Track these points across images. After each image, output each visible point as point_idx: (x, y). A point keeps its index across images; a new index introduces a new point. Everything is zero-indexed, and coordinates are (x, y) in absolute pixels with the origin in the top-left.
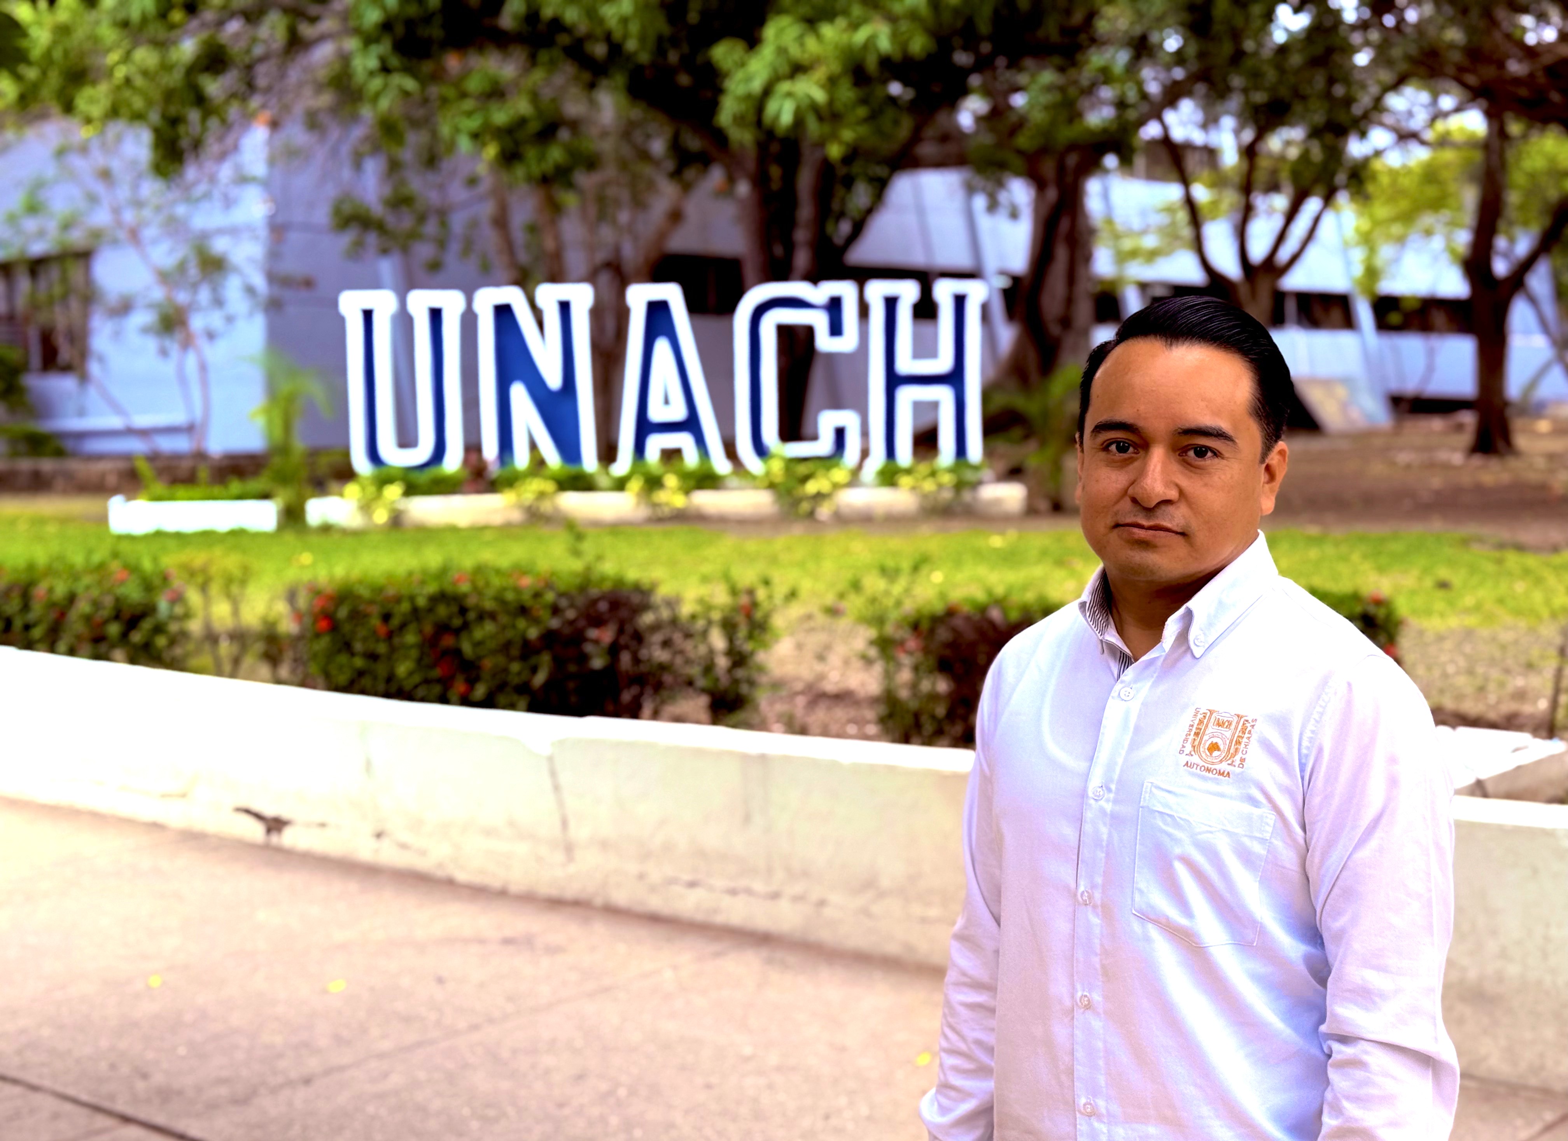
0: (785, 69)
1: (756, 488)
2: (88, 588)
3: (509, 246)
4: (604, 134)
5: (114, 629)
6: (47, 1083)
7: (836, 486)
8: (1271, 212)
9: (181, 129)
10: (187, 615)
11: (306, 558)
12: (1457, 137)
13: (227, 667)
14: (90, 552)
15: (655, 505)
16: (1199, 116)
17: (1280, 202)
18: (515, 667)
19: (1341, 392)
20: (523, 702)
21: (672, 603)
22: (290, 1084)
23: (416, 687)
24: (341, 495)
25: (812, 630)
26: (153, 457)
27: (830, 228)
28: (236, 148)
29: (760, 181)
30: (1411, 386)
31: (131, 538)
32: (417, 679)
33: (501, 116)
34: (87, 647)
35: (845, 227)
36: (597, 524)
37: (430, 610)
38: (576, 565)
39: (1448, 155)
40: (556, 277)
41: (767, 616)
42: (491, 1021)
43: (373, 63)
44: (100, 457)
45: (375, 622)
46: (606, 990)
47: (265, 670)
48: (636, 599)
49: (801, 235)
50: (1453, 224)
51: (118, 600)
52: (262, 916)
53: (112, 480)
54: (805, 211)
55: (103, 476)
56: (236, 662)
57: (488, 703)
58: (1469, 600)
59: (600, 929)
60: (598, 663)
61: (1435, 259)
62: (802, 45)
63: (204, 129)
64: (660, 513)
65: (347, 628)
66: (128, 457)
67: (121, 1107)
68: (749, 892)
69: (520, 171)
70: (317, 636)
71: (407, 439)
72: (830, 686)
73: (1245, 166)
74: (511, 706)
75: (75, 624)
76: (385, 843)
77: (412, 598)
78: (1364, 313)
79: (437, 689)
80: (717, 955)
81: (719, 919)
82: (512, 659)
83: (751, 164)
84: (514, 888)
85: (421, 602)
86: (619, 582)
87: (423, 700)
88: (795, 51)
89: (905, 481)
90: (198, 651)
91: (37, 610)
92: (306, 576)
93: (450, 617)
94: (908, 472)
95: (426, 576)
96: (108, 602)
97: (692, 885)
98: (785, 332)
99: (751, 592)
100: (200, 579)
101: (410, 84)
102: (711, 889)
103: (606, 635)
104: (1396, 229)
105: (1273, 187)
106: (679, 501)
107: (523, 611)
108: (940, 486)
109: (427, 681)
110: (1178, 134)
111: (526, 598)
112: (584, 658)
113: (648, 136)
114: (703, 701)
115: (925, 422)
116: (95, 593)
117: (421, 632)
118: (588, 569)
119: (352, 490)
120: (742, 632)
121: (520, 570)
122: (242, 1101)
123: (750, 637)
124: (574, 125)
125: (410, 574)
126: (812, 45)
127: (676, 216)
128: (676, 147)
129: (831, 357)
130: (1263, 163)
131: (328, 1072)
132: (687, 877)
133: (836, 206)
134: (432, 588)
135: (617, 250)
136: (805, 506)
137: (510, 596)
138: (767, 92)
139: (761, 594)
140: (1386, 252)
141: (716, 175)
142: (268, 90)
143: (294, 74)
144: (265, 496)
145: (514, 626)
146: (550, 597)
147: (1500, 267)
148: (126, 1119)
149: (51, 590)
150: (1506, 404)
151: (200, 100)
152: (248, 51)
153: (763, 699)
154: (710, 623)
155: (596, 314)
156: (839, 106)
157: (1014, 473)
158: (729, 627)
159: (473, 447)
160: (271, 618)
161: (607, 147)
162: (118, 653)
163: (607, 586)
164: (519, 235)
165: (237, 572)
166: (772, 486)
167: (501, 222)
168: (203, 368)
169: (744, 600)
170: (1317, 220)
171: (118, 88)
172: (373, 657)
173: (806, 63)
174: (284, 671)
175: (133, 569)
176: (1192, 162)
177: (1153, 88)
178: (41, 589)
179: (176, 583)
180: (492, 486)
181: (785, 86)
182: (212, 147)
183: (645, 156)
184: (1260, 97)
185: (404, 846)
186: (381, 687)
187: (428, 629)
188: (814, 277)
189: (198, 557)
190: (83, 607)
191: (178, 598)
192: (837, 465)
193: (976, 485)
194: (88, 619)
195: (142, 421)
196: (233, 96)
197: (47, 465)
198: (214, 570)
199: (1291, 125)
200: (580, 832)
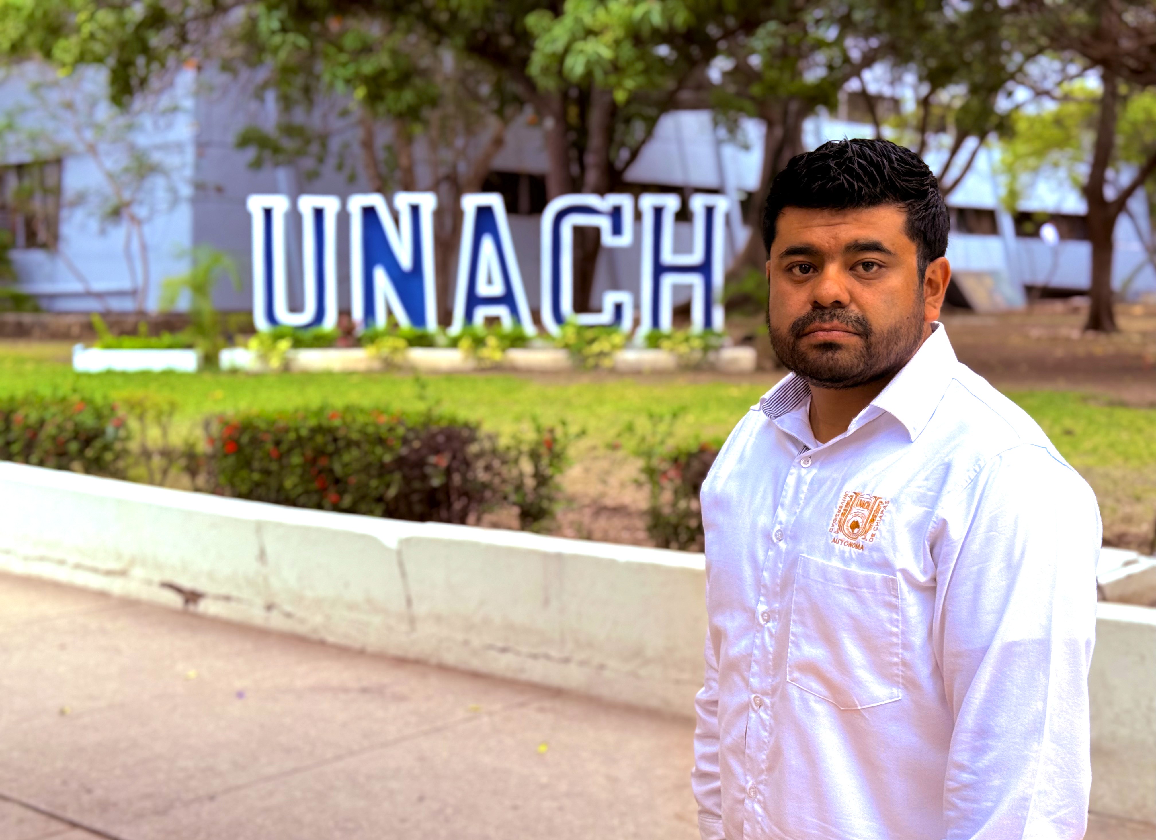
0: (581, 34)
1: (556, 348)
2: (54, 415)
3: (374, 162)
4: (447, 80)
5: (73, 447)
6: (15, 795)
7: (615, 347)
8: (939, 148)
9: (131, 71)
10: (128, 438)
11: (219, 394)
12: (1078, 94)
13: (158, 477)
14: (55, 388)
15: (480, 359)
16: (888, 77)
17: (947, 139)
18: (374, 483)
19: (988, 282)
20: (380, 508)
21: (492, 437)
22: (198, 799)
23: (299, 496)
24: (246, 346)
25: (596, 458)
26: (106, 315)
27: (612, 154)
28: (171, 84)
29: (562, 118)
30: (1040, 279)
31: (89, 376)
32: (300, 490)
33: (368, 67)
34: (53, 460)
35: (625, 154)
36: (436, 372)
37: (311, 438)
38: (421, 407)
39: (1072, 108)
40: (409, 187)
41: (564, 448)
42: (352, 753)
43: (275, 25)
44: (67, 313)
45: (269, 446)
46: (438, 730)
47: (186, 479)
48: (465, 433)
49: (591, 159)
50: (1075, 159)
51: (76, 425)
52: (180, 667)
53: (76, 330)
54: (595, 141)
55: (69, 327)
56: (165, 472)
57: (352, 510)
58: (1087, 445)
59: (434, 681)
60: (436, 482)
61: (1060, 184)
62: (594, 15)
63: (149, 72)
64: (483, 365)
65: (248, 450)
66: (87, 313)
67: (71, 815)
68: (547, 657)
69: (381, 108)
70: (226, 456)
71: (296, 306)
72: (609, 502)
73: (921, 112)
74: (369, 512)
75: (45, 443)
76: (275, 613)
77: (297, 430)
78: (1006, 223)
79: (315, 498)
80: (522, 705)
81: (523, 677)
82: (371, 477)
83: (556, 104)
84: (370, 649)
85: (304, 432)
86: (453, 421)
87: (304, 506)
88: (588, 20)
89: (666, 344)
90: (136, 464)
91: (16, 431)
92: (218, 409)
93: (326, 444)
94: (668, 337)
95: (307, 413)
96: (69, 426)
97: (504, 650)
98: (579, 231)
99: (552, 431)
100: (138, 411)
101: (302, 41)
102: (518, 653)
103: (443, 461)
104: (1032, 162)
105: (942, 129)
106: (497, 356)
107: (381, 441)
108: (692, 349)
109: (307, 492)
110: (873, 88)
111: (383, 432)
112: (425, 478)
113: (478, 82)
114: (516, 511)
115: (682, 300)
116: (59, 419)
117: (303, 455)
118: (430, 410)
119: (254, 343)
120: (545, 461)
121: (379, 411)
122: (162, 812)
123: (551, 465)
124: (424, 73)
125: (296, 411)
126: (601, 14)
127: (498, 142)
128: (498, 89)
129: (612, 251)
130: (936, 111)
131: (228, 790)
132: (500, 644)
133: (617, 137)
134: (313, 422)
135: (454, 167)
136: (591, 362)
137: (371, 430)
138: (567, 50)
139: (559, 433)
140: (1024, 178)
141: (529, 112)
142: (197, 42)
143: (216, 30)
144: (189, 346)
145: (373, 453)
146: (401, 431)
147: (1110, 193)
148: (74, 825)
149: (26, 417)
150: (1111, 293)
151: (145, 50)
152: (182, 13)
153: (558, 509)
154: (520, 453)
155: (438, 215)
156: (622, 62)
157: (747, 340)
158: (535, 456)
159: (345, 312)
160: (191, 441)
161: (448, 90)
162: (76, 464)
163: (444, 424)
164: (382, 155)
165: (166, 407)
166: (567, 346)
167: (368, 144)
168: (144, 248)
169: (547, 436)
170: (974, 155)
171: (85, 41)
172: (267, 472)
173: (596, 28)
174: (201, 480)
175: (87, 402)
176: (881, 109)
177: (855, 55)
178: (20, 414)
179: (121, 412)
180: (357, 343)
181: (579, 45)
182: (154, 83)
183: (476, 97)
184: (933, 63)
185: (288, 615)
186: (273, 495)
187: (309, 453)
188: (602, 191)
189: (137, 393)
190: (50, 429)
191: (121, 424)
192: (615, 332)
193: (718, 349)
194: (54, 438)
195: (98, 286)
196: (171, 47)
197: (27, 318)
198: (148, 404)
199: (957, 83)
200: (421, 609)
